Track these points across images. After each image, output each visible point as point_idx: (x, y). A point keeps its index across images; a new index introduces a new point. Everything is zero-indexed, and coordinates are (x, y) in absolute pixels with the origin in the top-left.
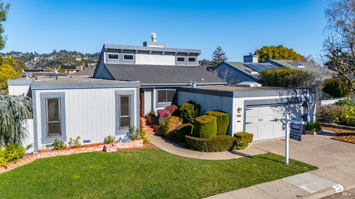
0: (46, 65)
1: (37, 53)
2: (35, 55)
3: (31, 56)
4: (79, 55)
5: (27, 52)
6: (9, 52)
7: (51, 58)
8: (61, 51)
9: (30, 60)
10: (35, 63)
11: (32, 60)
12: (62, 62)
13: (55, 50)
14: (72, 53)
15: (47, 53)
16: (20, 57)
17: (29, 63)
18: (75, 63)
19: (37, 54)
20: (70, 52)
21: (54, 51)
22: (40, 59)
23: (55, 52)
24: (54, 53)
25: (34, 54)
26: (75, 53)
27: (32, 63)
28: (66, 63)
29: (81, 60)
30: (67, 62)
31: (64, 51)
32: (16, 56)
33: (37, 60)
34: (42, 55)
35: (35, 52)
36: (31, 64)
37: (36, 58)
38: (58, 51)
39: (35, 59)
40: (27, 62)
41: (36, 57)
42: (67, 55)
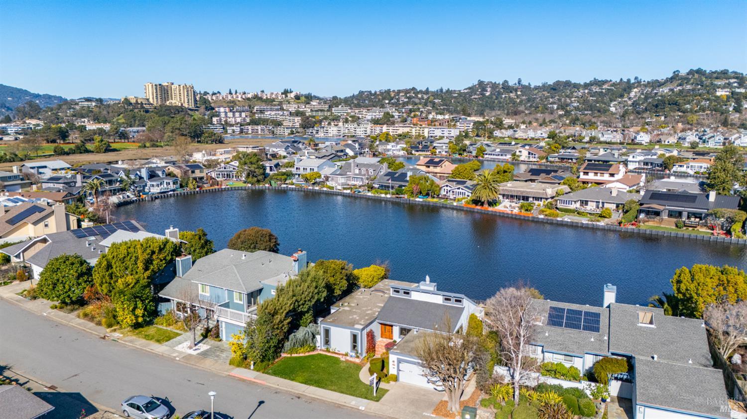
0: (646, 110)
1: (639, 79)
2: (634, 84)
3: (627, 87)
4: (734, 78)
5: (621, 79)
6: (588, 82)
7: (665, 90)
8: (691, 72)
9: (622, 96)
10: (630, 102)
11: (626, 95)
12: (681, 101)
13: (677, 71)
14: (715, 75)
15: (659, 79)
16: (604, 91)
17: (620, 103)
18: (711, 103)
19: (639, 82)
20: (713, 72)
21: (674, 72)
22: (642, 94)
23: (677, 75)
24: (675, 77)
25: (633, 81)
26: (724, 74)
27: (625, 101)
28: (689, 103)
29: (728, 93)
30: (693, 101)
31: (699, 72)
32: (598, 90)
33: (635, 96)
34: (649, 84)
35: (636, 78)
36: (622, 105)
37: (635, 90)
38: (683, 72)
39: (632, 94)
40: (615, 101)
41: (635, 88)
42: (704, 79)
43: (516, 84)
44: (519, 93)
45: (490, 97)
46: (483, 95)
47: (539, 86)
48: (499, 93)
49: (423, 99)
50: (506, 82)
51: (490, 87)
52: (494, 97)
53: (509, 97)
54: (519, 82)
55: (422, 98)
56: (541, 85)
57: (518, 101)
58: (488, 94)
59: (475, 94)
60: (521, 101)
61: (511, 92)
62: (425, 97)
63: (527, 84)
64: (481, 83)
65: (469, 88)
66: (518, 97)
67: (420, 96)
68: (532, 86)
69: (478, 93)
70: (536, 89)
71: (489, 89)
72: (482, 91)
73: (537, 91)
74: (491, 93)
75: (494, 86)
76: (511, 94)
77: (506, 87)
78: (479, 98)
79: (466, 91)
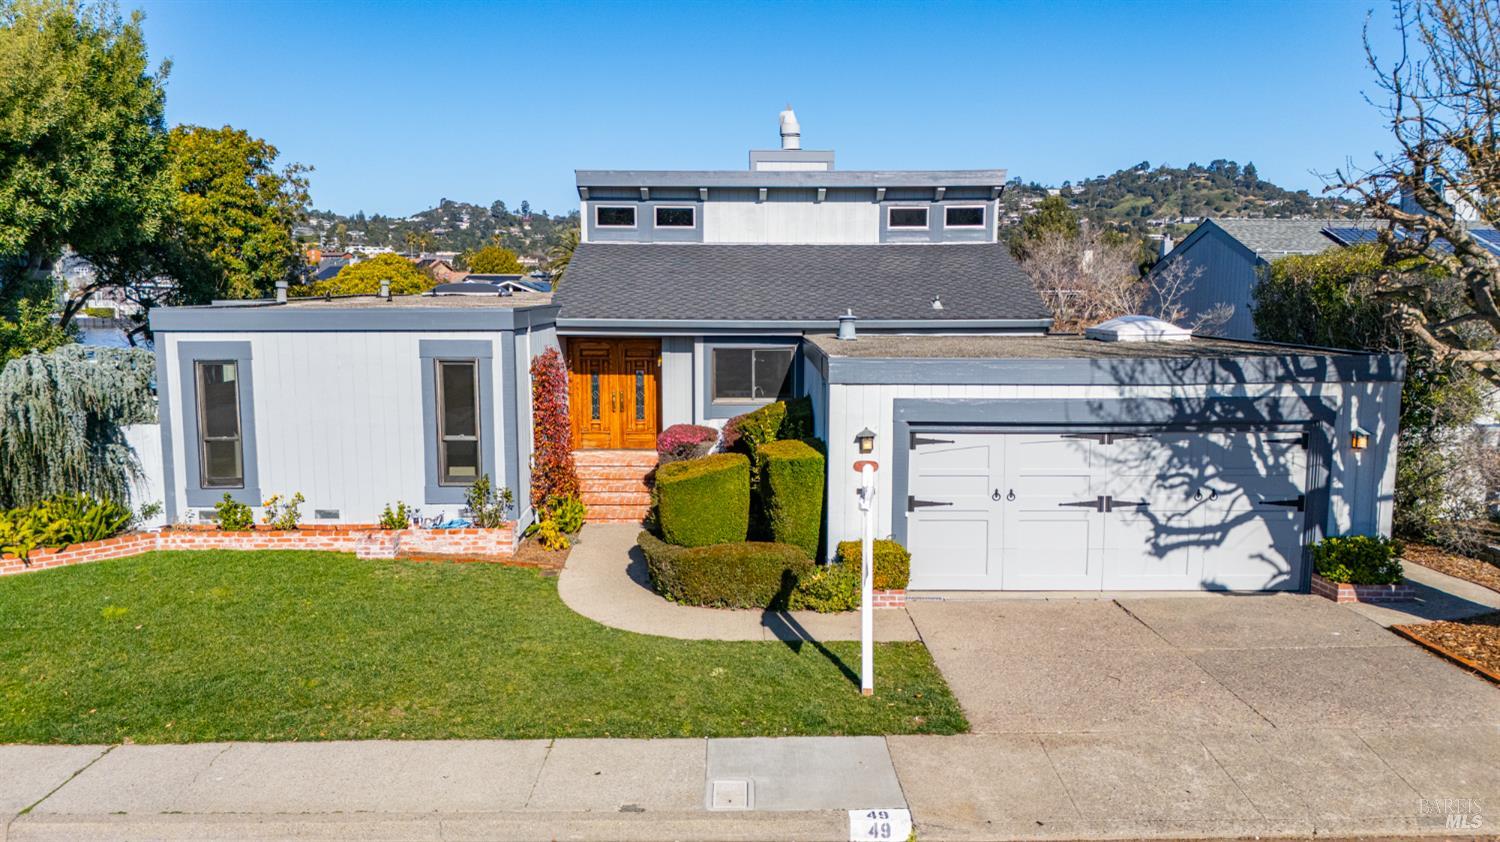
43: (518, 212)
44: (527, 228)
45: (469, 233)
46: (456, 228)
47: (564, 218)
48: (488, 226)
49: (323, 230)
50: (499, 204)
51: (467, 213)
52: (479, 234)
53: (509, 233)
54: (525, 207)
55: (321, 227)
56: (567, 216)
57: (528, 242)
58: (464, 226)
59: (438, 226)
60: (534, 243)
61: (512, 225)
62: (327, 225)
63: (541, 213)
64: (447, 205)
65: (423, 214)
66: (526, 234)
67: (314, 222)
68: (551, 218)
69: (443, 223)
70: (559, 223)
71: (466, 218)
72: (450, 220)
73: (560, 227)
74: (471, 224)
75: (476, 212)
76: (512, 229)
77: (499, 213)
78: (447, 234)
79: (416, 220)
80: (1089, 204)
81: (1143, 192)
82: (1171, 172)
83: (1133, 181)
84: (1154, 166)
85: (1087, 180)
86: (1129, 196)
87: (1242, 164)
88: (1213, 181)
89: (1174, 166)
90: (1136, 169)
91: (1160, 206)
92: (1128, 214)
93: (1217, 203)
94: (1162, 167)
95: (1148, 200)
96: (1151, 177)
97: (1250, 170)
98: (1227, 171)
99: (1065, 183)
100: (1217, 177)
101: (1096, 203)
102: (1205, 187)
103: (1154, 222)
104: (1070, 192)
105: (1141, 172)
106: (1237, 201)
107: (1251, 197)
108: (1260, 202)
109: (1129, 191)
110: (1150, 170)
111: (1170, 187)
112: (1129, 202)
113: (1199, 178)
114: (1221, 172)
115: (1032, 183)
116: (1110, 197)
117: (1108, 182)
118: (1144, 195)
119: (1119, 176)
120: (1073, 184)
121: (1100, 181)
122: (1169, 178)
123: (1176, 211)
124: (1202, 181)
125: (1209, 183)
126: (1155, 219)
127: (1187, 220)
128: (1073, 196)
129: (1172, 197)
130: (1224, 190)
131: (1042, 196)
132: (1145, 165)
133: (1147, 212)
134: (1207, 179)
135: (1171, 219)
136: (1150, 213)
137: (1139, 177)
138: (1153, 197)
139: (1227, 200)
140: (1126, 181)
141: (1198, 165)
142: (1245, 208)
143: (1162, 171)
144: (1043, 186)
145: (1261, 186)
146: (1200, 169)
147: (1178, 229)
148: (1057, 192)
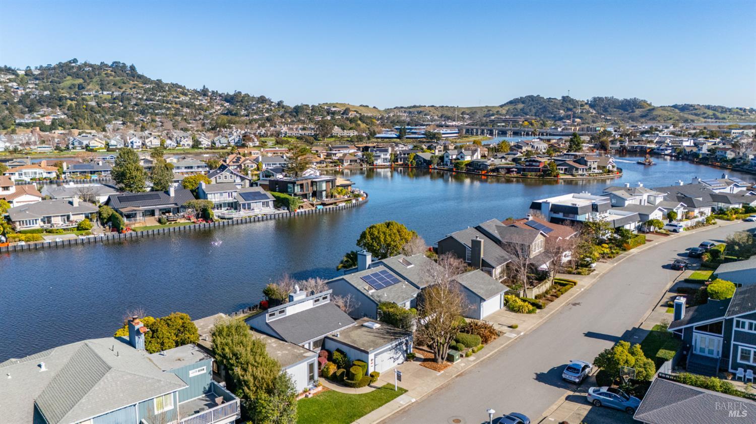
80: (45, 81)
81: (77, 76)
82: (91, 66)
83: (70, 69)
84: (81, 62)
85: (41, 66)
86: (69, 78)
87: (128, 64)
88: (115, 72)
89: (93, 63)
90: (70, 62)
91: (88, 85)
92: (70, 88)
93: (119, 85)
94: (85, 63)
95: (81, 81)
96: (80, 68)
97: (133, 68)
98: (121, 67)
99: (28, 67)
100: (117, 71)
101: (50, 80)
102: (111, 75)
103: (87, 93)
104: (32, 73)
105: (73, 64)
106: (129, 84)
107: (136, 82)
108: (141, 85)
109: (68, 75)
110: (78, 63)
111: (92, 74)
112: (69, 81)
113: (107, 70)
114: (118, 68)
115: (6, 66)
116: (57, 77)
117: (54, 68)
118: (79, 78)
119: (60, 65)
120: (33, 68)
121: (49, 68)
122: (91, 69)
123: (98, 87)
124: (109, 72)
125: (113, 73)
126: (87, 91)
127: (105, 93)
128: (34, 75)
129: (94, 80)
130: (122, 78)
131: (13, 74)
132: (75, 61)
133: (81, 87)
134: (112, 71)
135: (96, 92)
136: (83, 88)
137: (73, 67)
138: (83, 79)
139: (124, 83)
140: (65, 69)
141: (105, 63)
142: (134, 88)
143: (86, 64)
144: (13, 68)
145: (140, 77)
146: (106, 65)
147: (101, 98)
148: (23, 72)
